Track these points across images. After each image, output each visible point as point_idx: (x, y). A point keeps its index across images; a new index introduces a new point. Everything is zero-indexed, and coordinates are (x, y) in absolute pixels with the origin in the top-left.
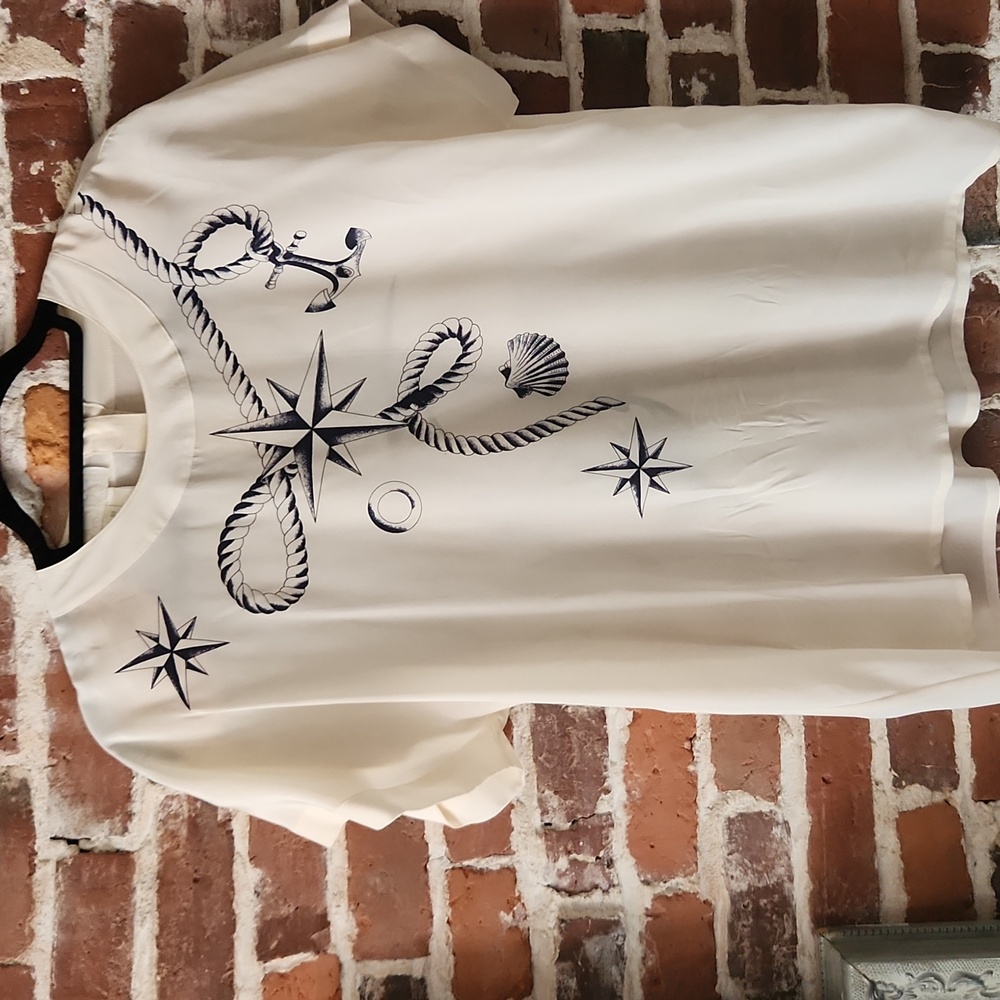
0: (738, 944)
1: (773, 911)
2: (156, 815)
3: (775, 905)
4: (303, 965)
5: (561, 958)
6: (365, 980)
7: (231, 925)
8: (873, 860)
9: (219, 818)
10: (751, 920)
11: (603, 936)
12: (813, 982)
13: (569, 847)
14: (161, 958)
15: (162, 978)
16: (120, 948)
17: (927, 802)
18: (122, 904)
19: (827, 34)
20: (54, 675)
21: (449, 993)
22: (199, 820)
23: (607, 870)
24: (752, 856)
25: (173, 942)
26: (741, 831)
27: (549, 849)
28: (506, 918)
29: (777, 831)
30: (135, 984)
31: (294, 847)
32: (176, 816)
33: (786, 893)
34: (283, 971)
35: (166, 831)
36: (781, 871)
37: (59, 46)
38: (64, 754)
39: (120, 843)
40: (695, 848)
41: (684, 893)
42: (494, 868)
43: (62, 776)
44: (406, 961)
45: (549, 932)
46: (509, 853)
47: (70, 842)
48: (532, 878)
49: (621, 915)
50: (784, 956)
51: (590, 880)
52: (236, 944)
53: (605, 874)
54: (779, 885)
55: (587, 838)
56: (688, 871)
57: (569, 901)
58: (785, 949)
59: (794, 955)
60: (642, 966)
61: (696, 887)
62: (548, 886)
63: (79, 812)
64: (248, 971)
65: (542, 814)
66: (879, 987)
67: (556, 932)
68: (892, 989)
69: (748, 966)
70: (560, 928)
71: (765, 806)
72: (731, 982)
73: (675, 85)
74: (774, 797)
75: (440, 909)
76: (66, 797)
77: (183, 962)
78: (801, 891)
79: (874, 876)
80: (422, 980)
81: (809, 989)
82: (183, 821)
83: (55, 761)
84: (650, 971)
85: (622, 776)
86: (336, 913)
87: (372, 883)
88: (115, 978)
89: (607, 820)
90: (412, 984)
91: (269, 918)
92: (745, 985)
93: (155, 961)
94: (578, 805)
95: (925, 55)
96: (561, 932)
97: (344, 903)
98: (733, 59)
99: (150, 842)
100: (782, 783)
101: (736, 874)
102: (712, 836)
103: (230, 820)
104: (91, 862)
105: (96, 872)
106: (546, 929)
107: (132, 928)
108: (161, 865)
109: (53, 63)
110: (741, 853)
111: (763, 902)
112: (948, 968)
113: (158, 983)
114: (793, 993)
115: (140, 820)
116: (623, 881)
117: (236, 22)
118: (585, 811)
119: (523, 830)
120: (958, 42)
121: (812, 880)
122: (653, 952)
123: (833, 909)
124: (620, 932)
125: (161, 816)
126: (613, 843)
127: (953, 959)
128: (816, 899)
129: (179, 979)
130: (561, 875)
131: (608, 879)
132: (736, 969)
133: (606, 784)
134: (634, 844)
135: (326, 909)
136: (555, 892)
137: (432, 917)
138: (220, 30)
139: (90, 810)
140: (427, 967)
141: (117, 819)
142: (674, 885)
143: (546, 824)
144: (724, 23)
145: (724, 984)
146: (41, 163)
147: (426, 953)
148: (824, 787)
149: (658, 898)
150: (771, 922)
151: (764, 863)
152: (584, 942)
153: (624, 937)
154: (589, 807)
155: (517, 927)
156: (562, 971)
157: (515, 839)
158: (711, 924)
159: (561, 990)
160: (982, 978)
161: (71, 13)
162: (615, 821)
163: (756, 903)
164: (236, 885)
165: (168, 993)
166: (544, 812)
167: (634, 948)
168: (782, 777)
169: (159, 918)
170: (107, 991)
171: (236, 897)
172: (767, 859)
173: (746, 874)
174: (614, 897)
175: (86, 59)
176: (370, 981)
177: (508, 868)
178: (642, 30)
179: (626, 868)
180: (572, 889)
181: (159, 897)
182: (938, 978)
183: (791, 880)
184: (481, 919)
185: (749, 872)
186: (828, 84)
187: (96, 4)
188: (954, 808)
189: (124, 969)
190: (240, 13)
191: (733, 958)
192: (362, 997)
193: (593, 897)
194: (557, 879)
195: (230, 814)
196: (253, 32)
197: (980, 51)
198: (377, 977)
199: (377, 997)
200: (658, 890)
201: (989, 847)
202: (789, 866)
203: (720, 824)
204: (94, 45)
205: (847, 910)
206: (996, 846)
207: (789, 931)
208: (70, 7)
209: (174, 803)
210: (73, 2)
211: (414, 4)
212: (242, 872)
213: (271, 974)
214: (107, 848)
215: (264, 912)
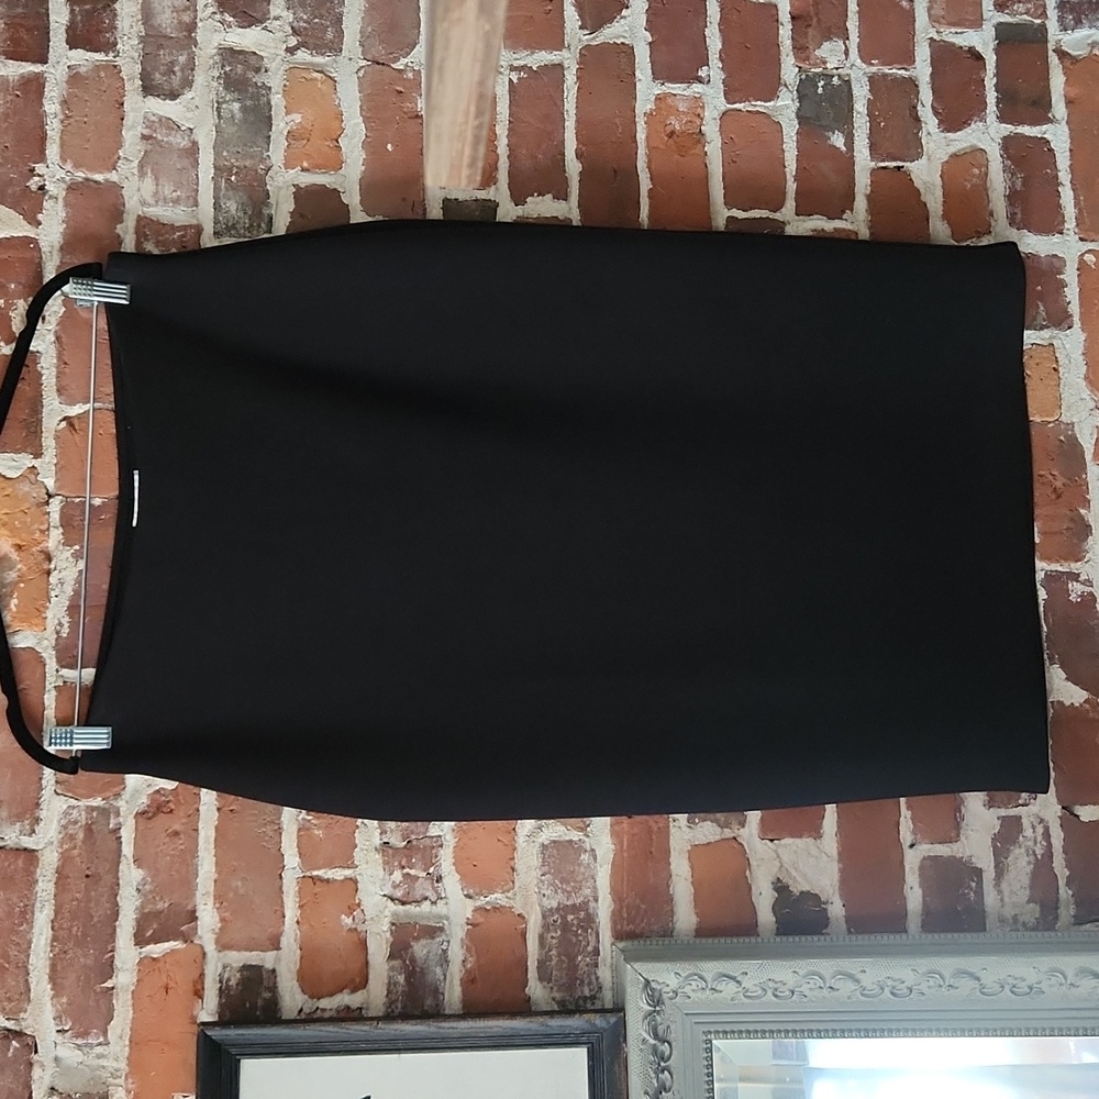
0: (546, 953)
1: (579, 926)
2: (59, 821)
3: (581, 921)
4: (173, 951)
5: (391, 957)
6: (224, 967)
7: (115, 914)
8: (668, 886)
9: (111, 826)
10: (559, 933)
11: (429, 941)
12: (610, 988)
13: (403, 863)
14: (55, 939)
15: (54, 955)
16: (21, 928)
17: (718, 838)
18: (27, 893)
19: (647, 202)
21: (295, 982)
22: (94, 827)
23: (436, 885)
24: (562, 878)
25: (65, 926)
26: (554, 856)
27: (385, 863)
28: (347, 921)
29: (585, 857)
30: (32, 959)
31: (172, 852)
32: (76, 822)
33: (591, 911)
34: (155, 956)
35: (66, 834)
37: (22, 212)
39: (28, 842)
40: (513, 869)
41: (501, 906)
42: (339, 878)
44: (259, 952)
45: (382, 934)
46: (352, 866)
48: (372, 888)
49: (445, 922)
50: (587, 965)
51: (420, 892)
52: (118, 930)
53: (433, 888)
54: (585, 904)
55: (419, 856)
56: (505, 888)
57: (401, 907)
58: (588, 959)
59: (596, 965)
60: (462, 968)
61: (512, 901)
62: (385, 895)
64: (127, 953)
65: (381, 834)
66: (653, 985)
67: (388, 934)
69: (554, 973)
70: (391, 930)
71: (574, 835)
72: (539, 986)
74: (582, 828)
75: (291, 911)
77: (72, 943)
78: (604, 911)
79: (670, 900)
80: (274, 971)
81: (608, 995)
82: (81, 826)
84: (468, 972)
86: (204, 910)
87: (234, 885)
88: (16, 953)
89: (437, 840)
90: (264, 973)
91: (146, 911)
92: (552, 988)
93: (49, 941)
94: (412, 827)
95: (731, 219)
96: (392, 934)
97: (211, 901)
98: (568, 221)
99: (52, 843)
101: (548, 892)
102: (528, 860)
103: (120, 828)
105: (6, 864)
106: (380, 932)
107: (33, 914)
108: (60, 862)
109: (17, 226)
110: (552, 874)
111: (570, 917)
112: (709, 968)
113: (50, 958)
114: (594, 997)
115: (45, 824)
116: (448, 896)
117: (163, 193)
118: (418, 833)
119: (365, 847)
120: (759, 209)
121: (612, 900)
122: (471, 956)
123: (631, 926)
124: (444, 937)
125: (63, 822)
126: (441, 861)
128: (616, 917)
129: (68, 957)
130: (395, 886)
131: (437, 892)
132: (544, 975)
134: (458, 863)
135: (195, 906)
136: (390, 901)
137: (284, 917)
138: (152, 201)
139: (5, 814)
140: (278, 959)
141: (27, 822)
142: (493, 900)
143: (384, 843)
144: (562, 195)
145: (533, 986)
146: (2, 301)
147: (278, 948)
148: (626, 821)
149: (477, 910)
150: (577, 935)
151: (572, 884)
152: (412, 944)
153: (448, 942)
154: (422, 829)
155: (356, 929)
156: (392, 969)
157: (358, 855)
158: (524, 935)
159: (391, 984)
160: (739, 979)
161: (34, 188)
162: (444, 843)
163: (564, 918)
164: (121, 882)
165: (59, 968)
166: (383, 832)
167: (456, 953)
169: (55, 905)
170: (8, 963)
171: (120, 892)
172: (575, 881)
173: (556, 892)
174: (440, 908)
175: (43, 222)
176: (228, 968)
177: (351, 879)
178: (493, 199)
179: (452, 884)
180: (405, 899)
181: (56, 888)
182: (702, 978)
183: (597, 901)
184: (325, 920)
187: (54, 180)
188: (741, 844)
189: (24, 947)
190: (166, 188)
191: (541, 965)
192: (221, 981)
193: (423, 906)
194: (392, 889)
195: (120, 824)
196: (176, 201)
197: (777, 216)
198: (235, 965)
199: (233, 982)
200: (478, 903)
201: (772, 879)
202: (595, 888)
203: (536, 849)
204: (51, 212)
205: (643, 928)
206: (778, 879)
207: (592, 944)
208: (34, 183)
209: (75, 812)
210: (36, 179)
211: (306, 180)
212: (126, 872)
213: (145, 957)
214: (16, 847)
215: (143, 906)
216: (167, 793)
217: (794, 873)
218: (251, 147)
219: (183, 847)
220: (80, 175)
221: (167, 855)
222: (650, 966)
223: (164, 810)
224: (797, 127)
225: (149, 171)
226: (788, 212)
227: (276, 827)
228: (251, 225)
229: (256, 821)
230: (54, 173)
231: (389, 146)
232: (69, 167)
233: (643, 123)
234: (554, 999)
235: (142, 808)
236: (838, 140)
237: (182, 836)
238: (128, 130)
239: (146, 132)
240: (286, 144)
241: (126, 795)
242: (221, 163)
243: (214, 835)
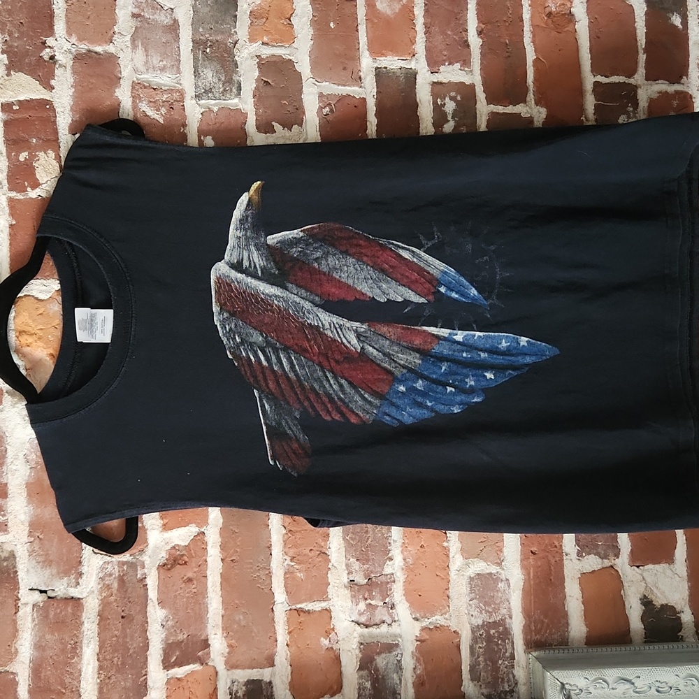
0: (476, 659)
1: (499, 638)
2: (97, 574)
3: (500, 634)
4: (193, 673)
5: (361, 668)
6: (233, 682)
7: (146, 647)
8: (564, 605)
9: (139, 576)
10: (485, 644)
11: (388, 654)
12: (525, 684)
13: (366, 596)
14: (100, 668)
15: (101, 681)
16: (73, 661)
17: (600, 567)
18: (76, 632)
19: (533, 71)
20: (32, 483)
21: (288, 691)
22: (125, 578)
23: (391, 611)
24: (485, 602)
25: (108, 657)
26: (478, 586)
27: (353, 596)
28: (325, 642)
29: (501, 585)
30: (83, 684)
31: (187, 595)
32: (111, 575)
33: (507, 626)
34: (179, 677)
35: (104, 584)
36: (504, 611)
37: (38, 78)
38: (38, 534)
39: (74, 592)
40: (448, 597)
41: (441, 626)
42: (317, 610)
43: (36, 549)
44: (259, 669)
45: (352, 651)
46: (326, 599)
47: (41, 592)
48: (342, 616)
49: (400, 640)
50: (506, 667)
51: (379, 618)
52: (149, 658)
53: (389, 614)
54: (503, 620)
55: (378, 590)
56: (443, 611)
57: (366, 630)
58: (506, 662)
59: (513, 667)
60: (413, 674)
61: (448, 621)
62: (352, 621)
63: (48, 572)
64: (157, 675)
65: (348, 574)
66: (567, 686)
67: (357, 651)
68: (576, 688)
69: (482, 674)
70: (360, 648)
71: (493, 569)
72: (471, 684)
73: (435, 103)
74: (499, 563)
75: (282, 636)
76: (40, 562)
77: (114, 670)
78: (517, 625)
79: (565, 615)
80: (270, 683)
81: (522, 689)
82: (115, 578)
83: (32, 539)
84: (418, 677)
85: (400, 549)
86: (214, 639)
87: (237, 619)
88: (70, 680)
89: (391, 578)
90: (263, 685)
91: (170, 642)
92: (481, 686)
93: (96, 670)
94: (372, 568)
95: (596, 84)
96: (361, 651)
97: (219, 632)
98: (473, 86)
99: (93, 592)
100: (505, 554)
101: (475, 613)
102: (459, 589)
103: (145, 578)
104: (55, 605)
105: (59, 611)
106: (351, 649)
107: (81, 648)
108: (101, 607)
109: (34, 90)
110: (478, 599)
111: (492, 632)
112: (612, 674)
113: (98, 684)
114: (512, 691)
115: (87, 577)
116: (401, 619)
117: (152, 62)
118: (376, 572)
119: (336, 585)
120: (617, 75)
121: (524, 617)
122: (420, 665)
123: (538, 636)
124: (399, 651)
125: (101, 575)
126: (394, 593)
127: (615, 668)
128: (527, 630)
129: (112, 681)
130: (361, 614)
131: (391, 616)
132: (475, 677)
133: (390, 555)
134: (407, 594)
135: (207, 636)
136: (357, 625)
137: (277, 641)
138: (143, 69)
139: (54, 571)
140: (273, 674)
141: (72, 577)
142: (434, 621)
143: (351, 581)
144: (466, 63)
145: (467, 684)
146: (27, 153)
147: (273, 665)
148: (532, 557)
149: (424, 629)
150: (497, 645)
151: (493, 606)
152: (375, 658)
153: (402, 654)
154: (379, 569)
155: (332, 648)
156: (361, 677)
157: (331, 590)
158: (458, 647)
159: (361, 689)
160: (633, 681)
161: (46, 58)
162: (396, 579)
163: (487, 632)
164: (149, 620)
165: (105, 691)
166: (350, 573)
167: (408, 662)
168: (505, 550)
169: (99, 641)
170: (65, 689)
171: (149, 628)
172: (495, 604)
173: (481, 613)
174: (395, 629)
175: (55, 87)
176: (236, 683)
177: (326, 609)
178: (413, 68)
179: (403, 610)
180: (368, 623)
181: (99, 628)
182: (605, 681)
183: (511, 618)
184: (308, 642)
185: (483, 612)
186: (533, 102)
187: (63, 51)
188: (617, 571)
189: (76, 675)
190: (155, 57)
191: (473, 669)
192: (231, 694)
193: (382, 628)
194: (358, 616)
195: (145, 574)
196: (163, 69)
197: (632, 81)
198: (241, 680)
199: (240, 694)
200: (424, 624)
201: (639, 596)
202: (509, 608)
203: (465, 581)
204: (61, 78)
205: (547, 637)
206: (645, 596)
207: (509, 651)
208: (46, 54)
209: (109, 567)
210: (48, 50)
211: (267, 52)
212: (153, 611)
213: (172, 678)
214: (65, 596)
215: (167, 638)
216: (181, 549)
217: (655, 591)
218: (222, 24)
219: (195, 590)
220: (83, 47)
221: (183, 597)
222: (565, 672)
223: (180, 562)
224: (646, 9)
225: (140, 45)
226: (639, 77)
227: (267, 572)
228: (225, 90)
229: (251, 568)
230: (62, 45)
231: (332, 25)
232: (74, 40)
233: (527, 5)
234: (483, 694)
235: (163, 561)
236: (676, 20)
237: (195, 582)
238: (121, 9)
239: (136, 11)
240: (250, 22)
241: (149, 550)
242: (198, 38)
243: (220, 580)
